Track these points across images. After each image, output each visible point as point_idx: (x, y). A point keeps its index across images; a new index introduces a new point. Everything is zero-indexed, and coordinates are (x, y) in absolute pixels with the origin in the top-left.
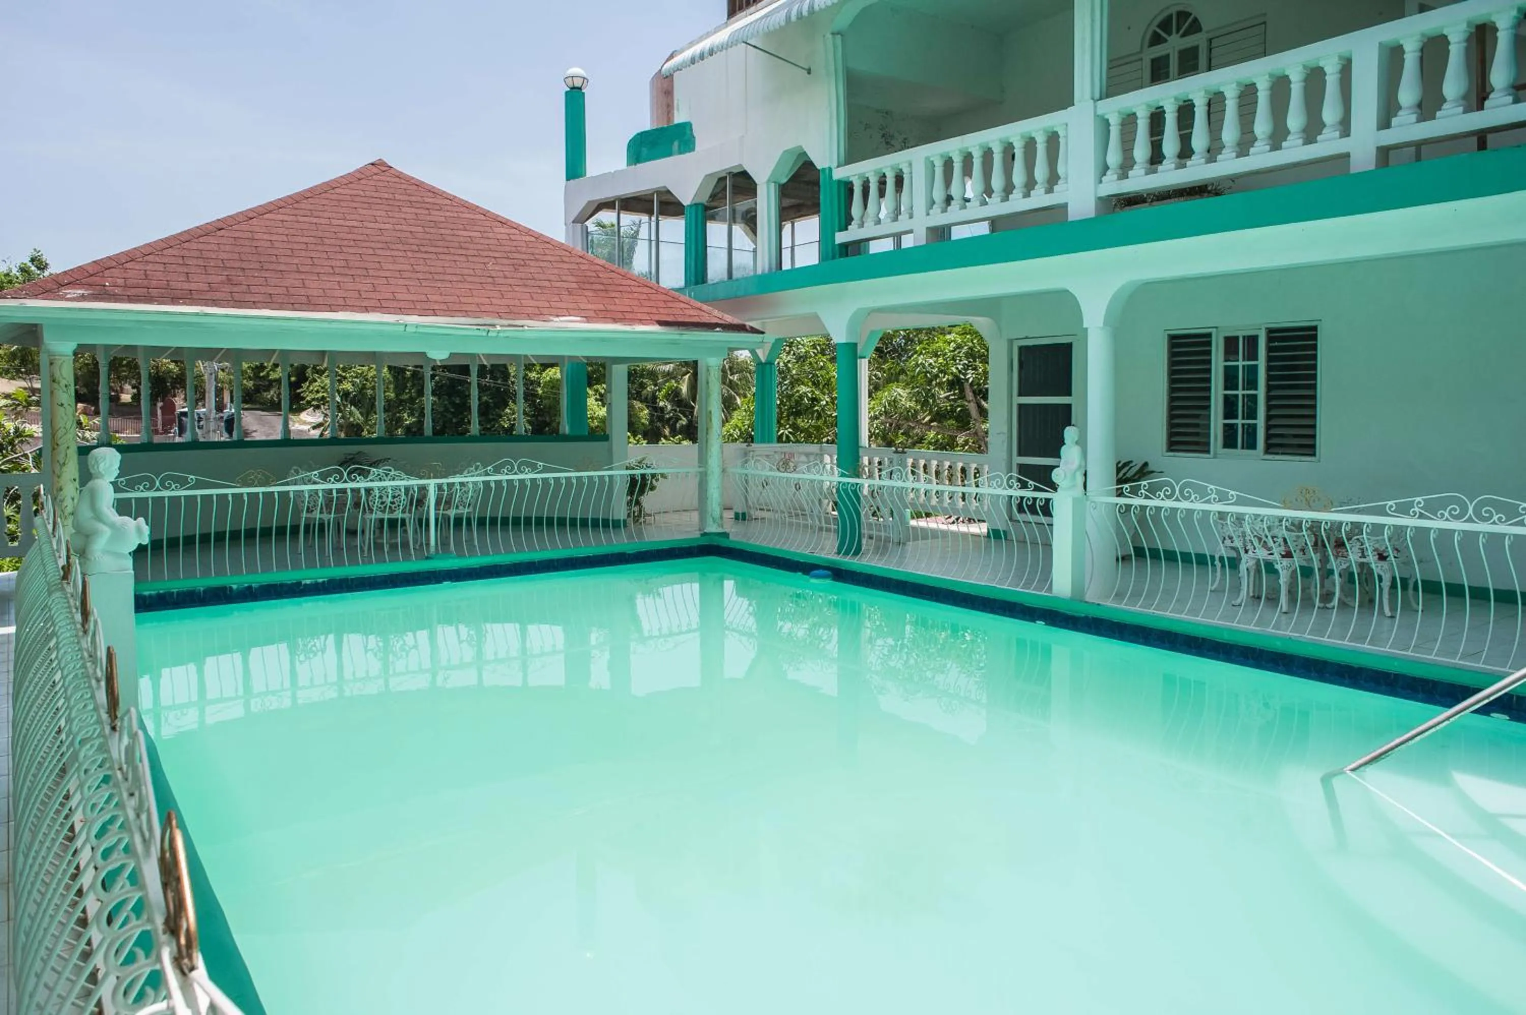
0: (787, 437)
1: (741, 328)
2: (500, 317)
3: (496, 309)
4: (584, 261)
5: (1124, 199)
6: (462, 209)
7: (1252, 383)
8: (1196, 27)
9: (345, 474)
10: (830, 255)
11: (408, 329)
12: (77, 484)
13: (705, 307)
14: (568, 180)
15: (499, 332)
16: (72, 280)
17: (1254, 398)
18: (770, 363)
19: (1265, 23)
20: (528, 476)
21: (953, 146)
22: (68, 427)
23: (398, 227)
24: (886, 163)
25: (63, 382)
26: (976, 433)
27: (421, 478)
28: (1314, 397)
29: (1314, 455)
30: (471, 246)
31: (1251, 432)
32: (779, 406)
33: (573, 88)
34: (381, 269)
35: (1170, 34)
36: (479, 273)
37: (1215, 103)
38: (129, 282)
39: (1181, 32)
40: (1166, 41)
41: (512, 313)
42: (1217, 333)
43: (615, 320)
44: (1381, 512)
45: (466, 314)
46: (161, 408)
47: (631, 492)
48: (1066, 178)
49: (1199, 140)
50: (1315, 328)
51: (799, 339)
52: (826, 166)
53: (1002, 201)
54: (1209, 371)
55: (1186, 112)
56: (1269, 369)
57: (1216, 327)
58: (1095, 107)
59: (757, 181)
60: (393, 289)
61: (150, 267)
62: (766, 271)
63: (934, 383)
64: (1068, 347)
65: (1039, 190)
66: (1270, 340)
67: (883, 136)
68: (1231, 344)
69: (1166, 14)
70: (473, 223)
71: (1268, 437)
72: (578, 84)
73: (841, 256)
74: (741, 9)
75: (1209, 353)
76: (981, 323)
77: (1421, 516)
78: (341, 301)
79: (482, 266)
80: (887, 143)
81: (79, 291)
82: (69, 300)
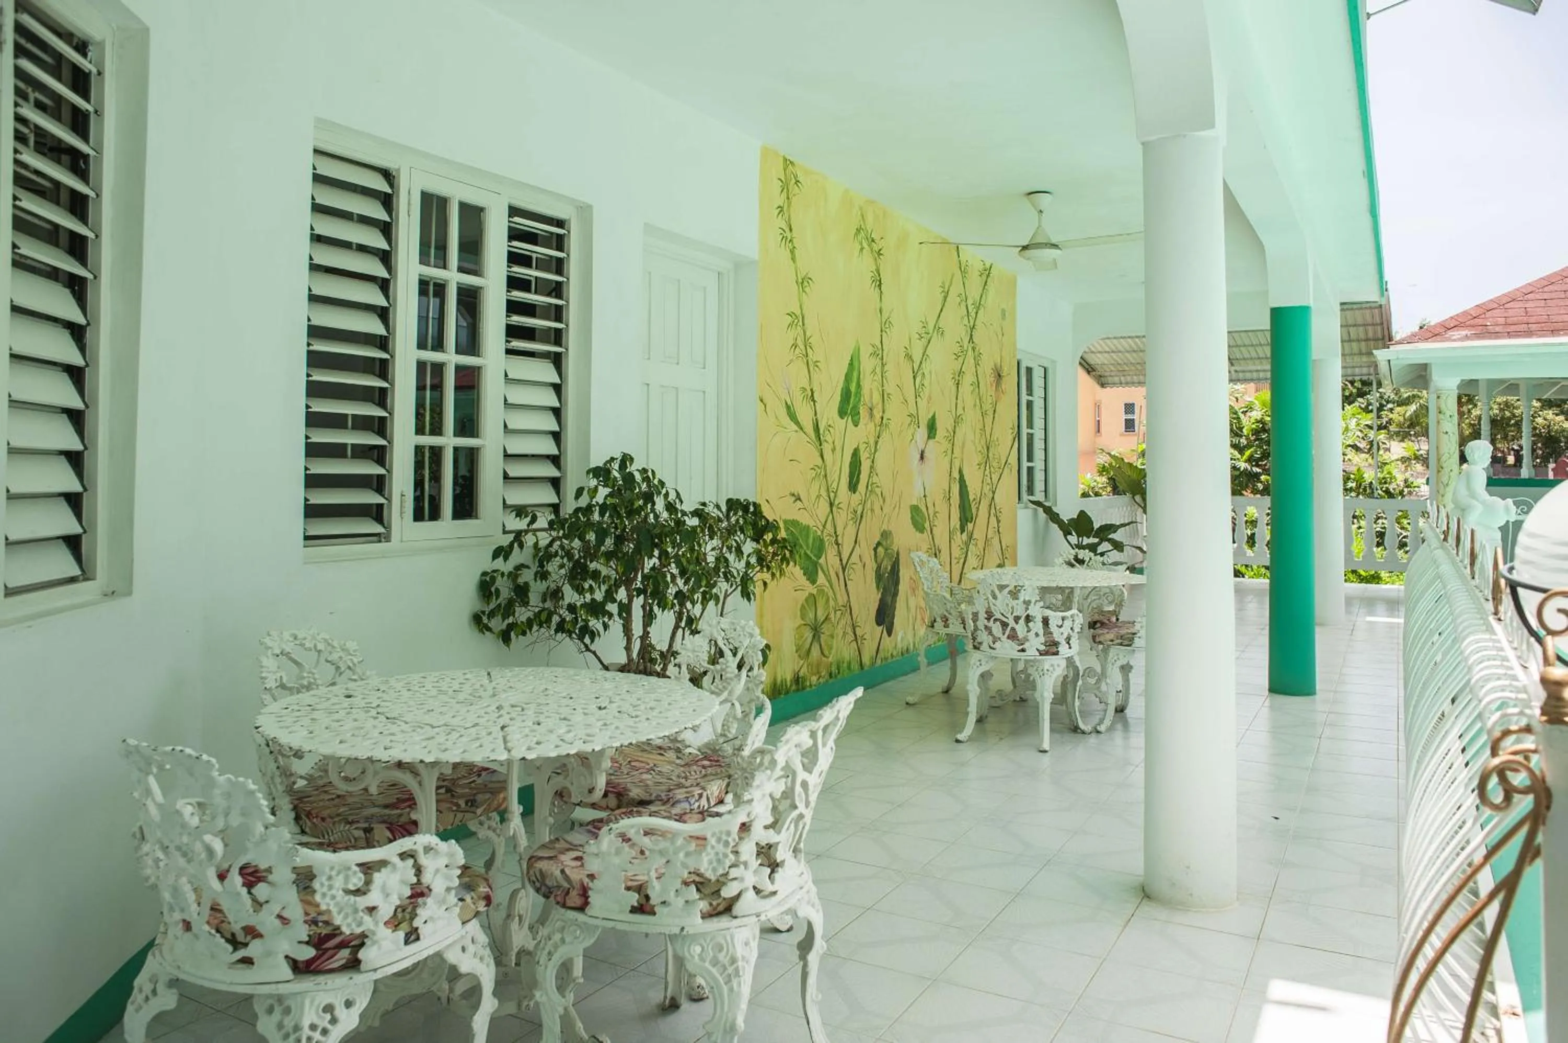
16: (1457, 323)
22: (1451, 452)
25: (1448, 413)
38: (1510, 321)
46: (1553, 470)
61: (1530, 304)
81: (1464, 333)
82: (1455, 340)
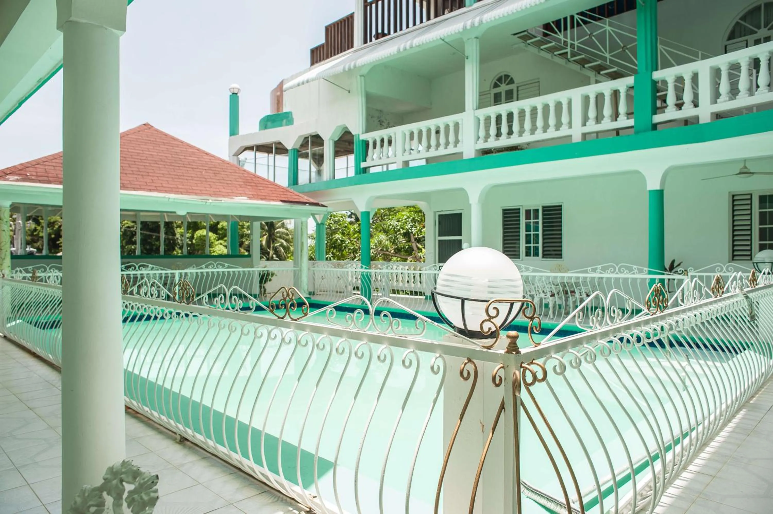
0: (330, 258)
1: (317, 204)
2: (211, 196)
3: (209, 192)
4: (245, 173)
5: (484, 151)
6: (188, 147)
7: (537, 229)
8: (512, 81)
9: (137, 267)
10: (359, 172)
11: (170, 200)
12: (10, 268)
13: (301, 195)
14: (231, 135)
15: (211, 203)
16: (11, 172)
17: (537, 235)
18: (322, 224)
19: (539, 82)
20: (221, 270)
21: (414, 127)
22: (7, 241)
23: (160, 154)
24: (384, 133)
25: (5, 220)
26: (416, 257)
27: (172, 269)
28: (561, 234)
29: (561, 258)
30: (194, 164)
31: (536, 249)
32: (326, 244)
33: (233, 93)
34: (154, 173)
35: (501, 83)
36: (199, 176)
37: (522, 113)
38: (39, 174)
39: (507, 82)
40: (500, 86)
41: (216, 194)
42: (522, 208)
43: (262, 199)
44: (586, 272)
45: (196, 194)
47: (261, 282)
48: (463, 141)
49: (516, 127)
50: (561, 206)
51: (334, 213)
52: (357, 133)
53: (436, 150)
54: (519, 224)
55: (510, 116)
56: (543, 223)
57: (522, 206)
58: (474, 113)
59: (324, 139)
60: (161, 182)
61: (46, 167)
62: (328, 179)
63: (398, 233)
64: (460, 215)
65: (451, 146)
66: (543, 211)
67: (379, 121)
68: (528, 212)
69: (500, 75)
70: (193, 153)
71: (543, 251)
72: (236, 92)
73: (363, 173)
74: (317, 62)
75: (519, 217)
76: (422, 205)
77: (601, 273)
78: (138, 187)
79: (200, 173)
80: (381, 124)
81: (16, 177)
82: (11, 181)
